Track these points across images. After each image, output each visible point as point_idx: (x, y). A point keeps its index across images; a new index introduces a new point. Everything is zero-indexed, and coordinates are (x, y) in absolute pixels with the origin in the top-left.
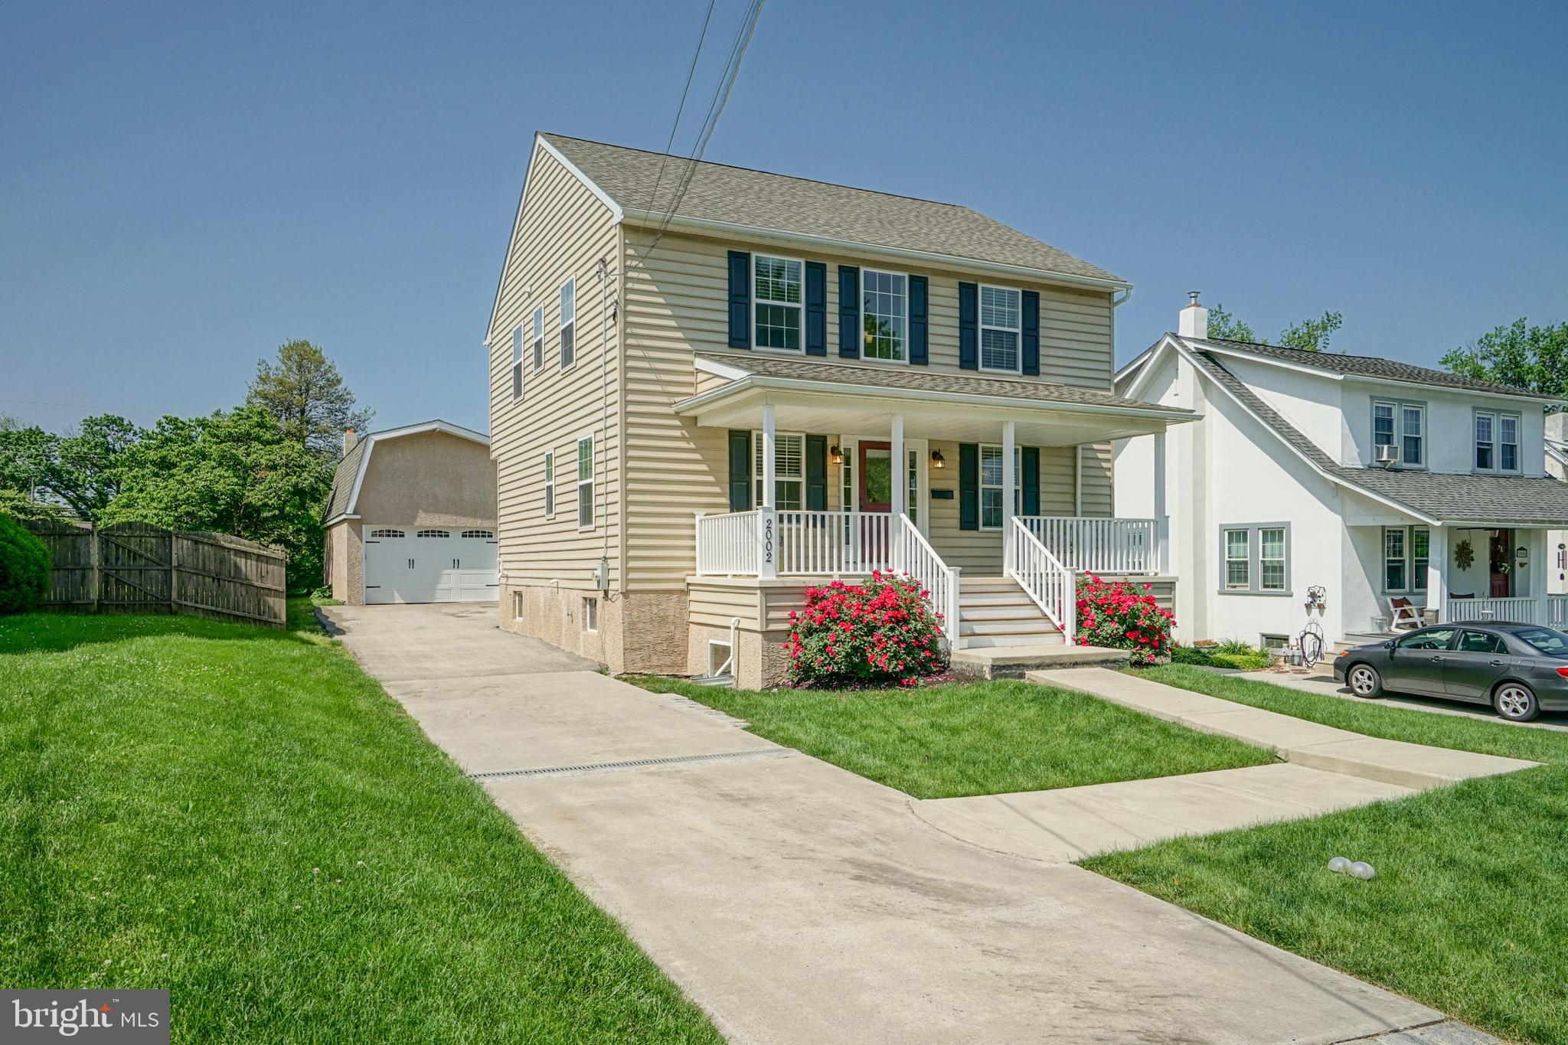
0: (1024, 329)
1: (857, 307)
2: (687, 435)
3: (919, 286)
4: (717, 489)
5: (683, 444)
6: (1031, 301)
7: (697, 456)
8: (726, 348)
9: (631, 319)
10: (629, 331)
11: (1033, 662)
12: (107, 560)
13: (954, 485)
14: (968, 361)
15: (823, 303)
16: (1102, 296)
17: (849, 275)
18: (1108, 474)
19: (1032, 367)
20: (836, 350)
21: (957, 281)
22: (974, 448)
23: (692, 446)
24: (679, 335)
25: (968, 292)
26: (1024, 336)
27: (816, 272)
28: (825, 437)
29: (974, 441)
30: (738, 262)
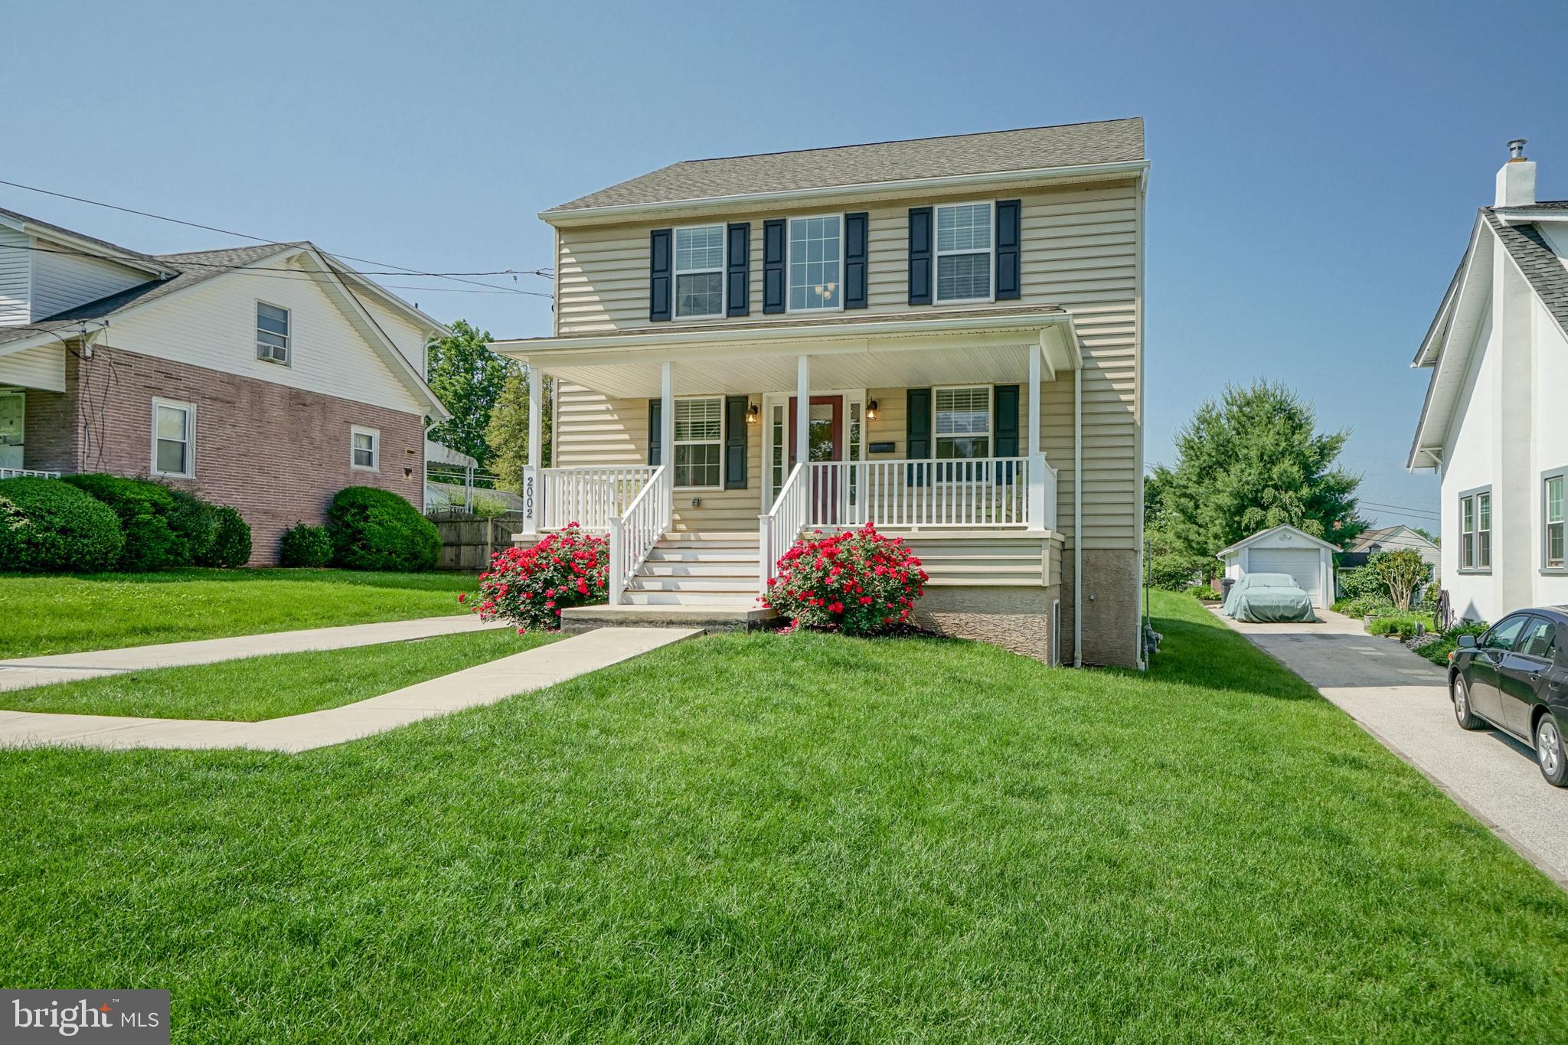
0: (998, 245)
1: (782, 259)
2: (611, 408)
3: (857, 222)
4: (638, 457)
5: (608, 417)
6: (1009, 212)
7: (620, 427)
8: (648, 323)
9: (565, 310)
10: (562, 321)
11: (613, 617)
12: (496, 538)
13: (900, 437)
14: (919, 294)
15: (745, 262)
16: (1128, 184)
17: (775, 228)
18: (1131, 408)
19: (1009, 288)
20: (760, 306)
21: (907, 209)
22: (926, 393)
23: (616, 417)
24: (606, 317)
25: (920, 218)
26: (998, 255)
27: (739, 231)
28: (746, 398)
29: (925, 385)
30: (661, 240)
